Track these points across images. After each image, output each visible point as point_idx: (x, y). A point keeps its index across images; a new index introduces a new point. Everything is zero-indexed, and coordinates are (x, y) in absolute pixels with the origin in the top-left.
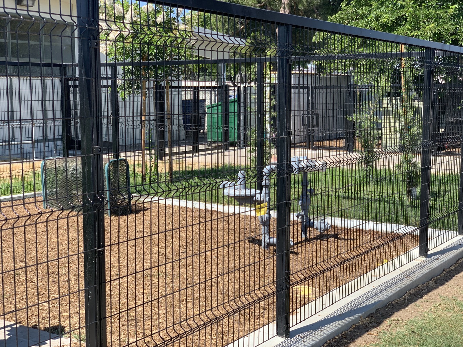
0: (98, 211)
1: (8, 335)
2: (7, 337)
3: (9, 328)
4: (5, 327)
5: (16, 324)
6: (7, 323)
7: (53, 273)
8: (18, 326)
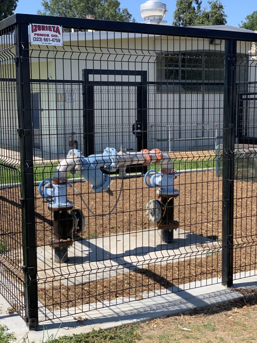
0: (231, 159)
1: (186, 237)
2: (186, 238)
3: (187, 234)
4: (185, 233)
5: (190, 232)
6: (186, 232)
7: (216, 210)
8: (191, 233)
